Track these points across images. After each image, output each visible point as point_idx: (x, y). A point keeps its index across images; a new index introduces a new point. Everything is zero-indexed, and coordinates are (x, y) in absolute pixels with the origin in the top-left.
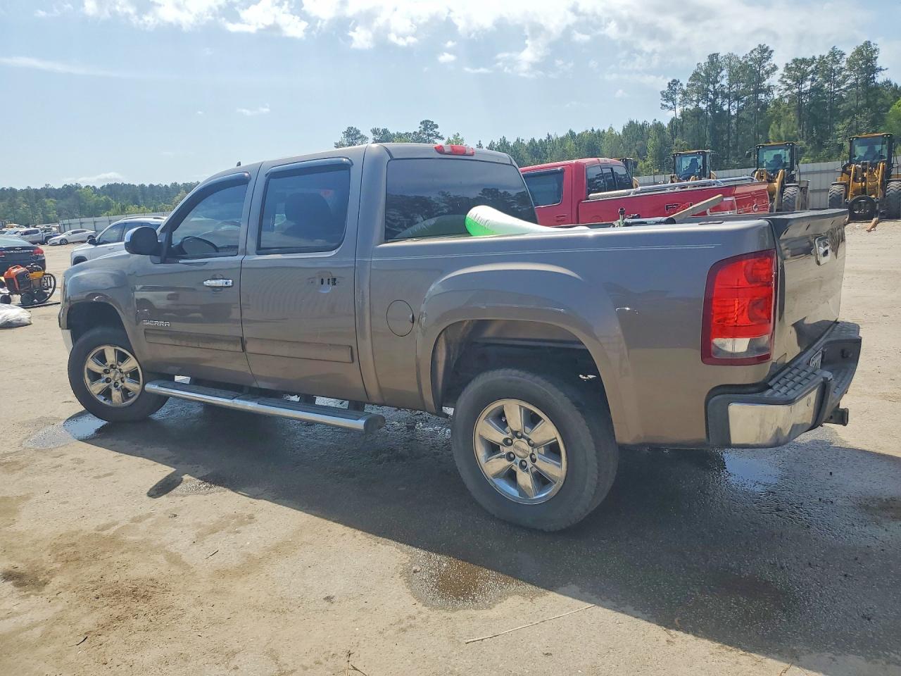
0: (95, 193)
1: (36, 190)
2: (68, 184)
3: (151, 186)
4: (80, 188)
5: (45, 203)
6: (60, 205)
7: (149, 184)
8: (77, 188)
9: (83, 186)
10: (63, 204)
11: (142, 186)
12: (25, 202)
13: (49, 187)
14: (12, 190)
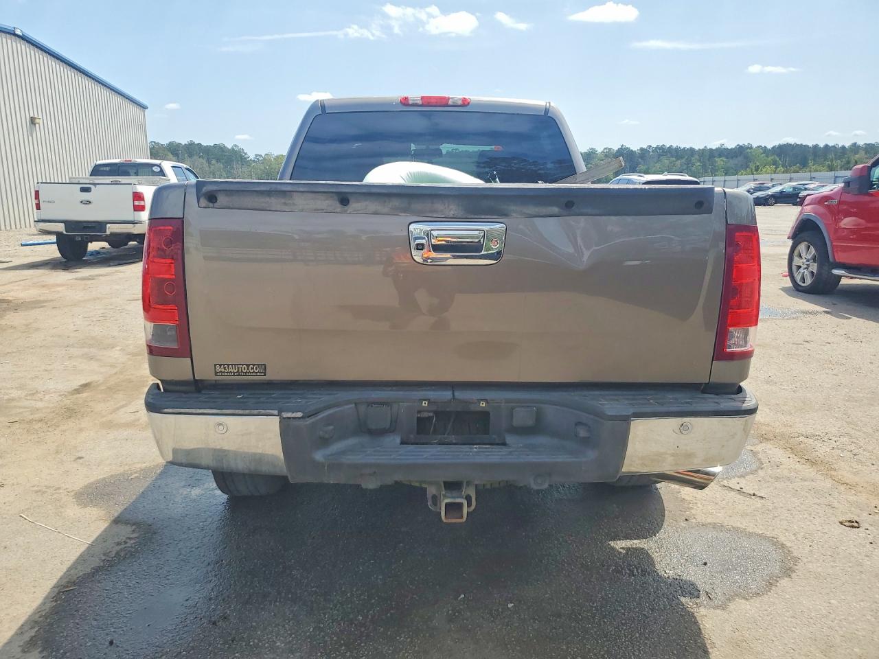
0: (764, 153)
1: (711, 150)
2: (741, 144)
3: (827, 146)
4: (751, 148)
5: (716, 162)
6: (729, 165)
7: (824, 144)
8: (748, 148)
9: (755, 146)
10: (732, 163)
11: (816, 147)
12: (699, 161)
13: (723, 147)
14: (692, 150)
